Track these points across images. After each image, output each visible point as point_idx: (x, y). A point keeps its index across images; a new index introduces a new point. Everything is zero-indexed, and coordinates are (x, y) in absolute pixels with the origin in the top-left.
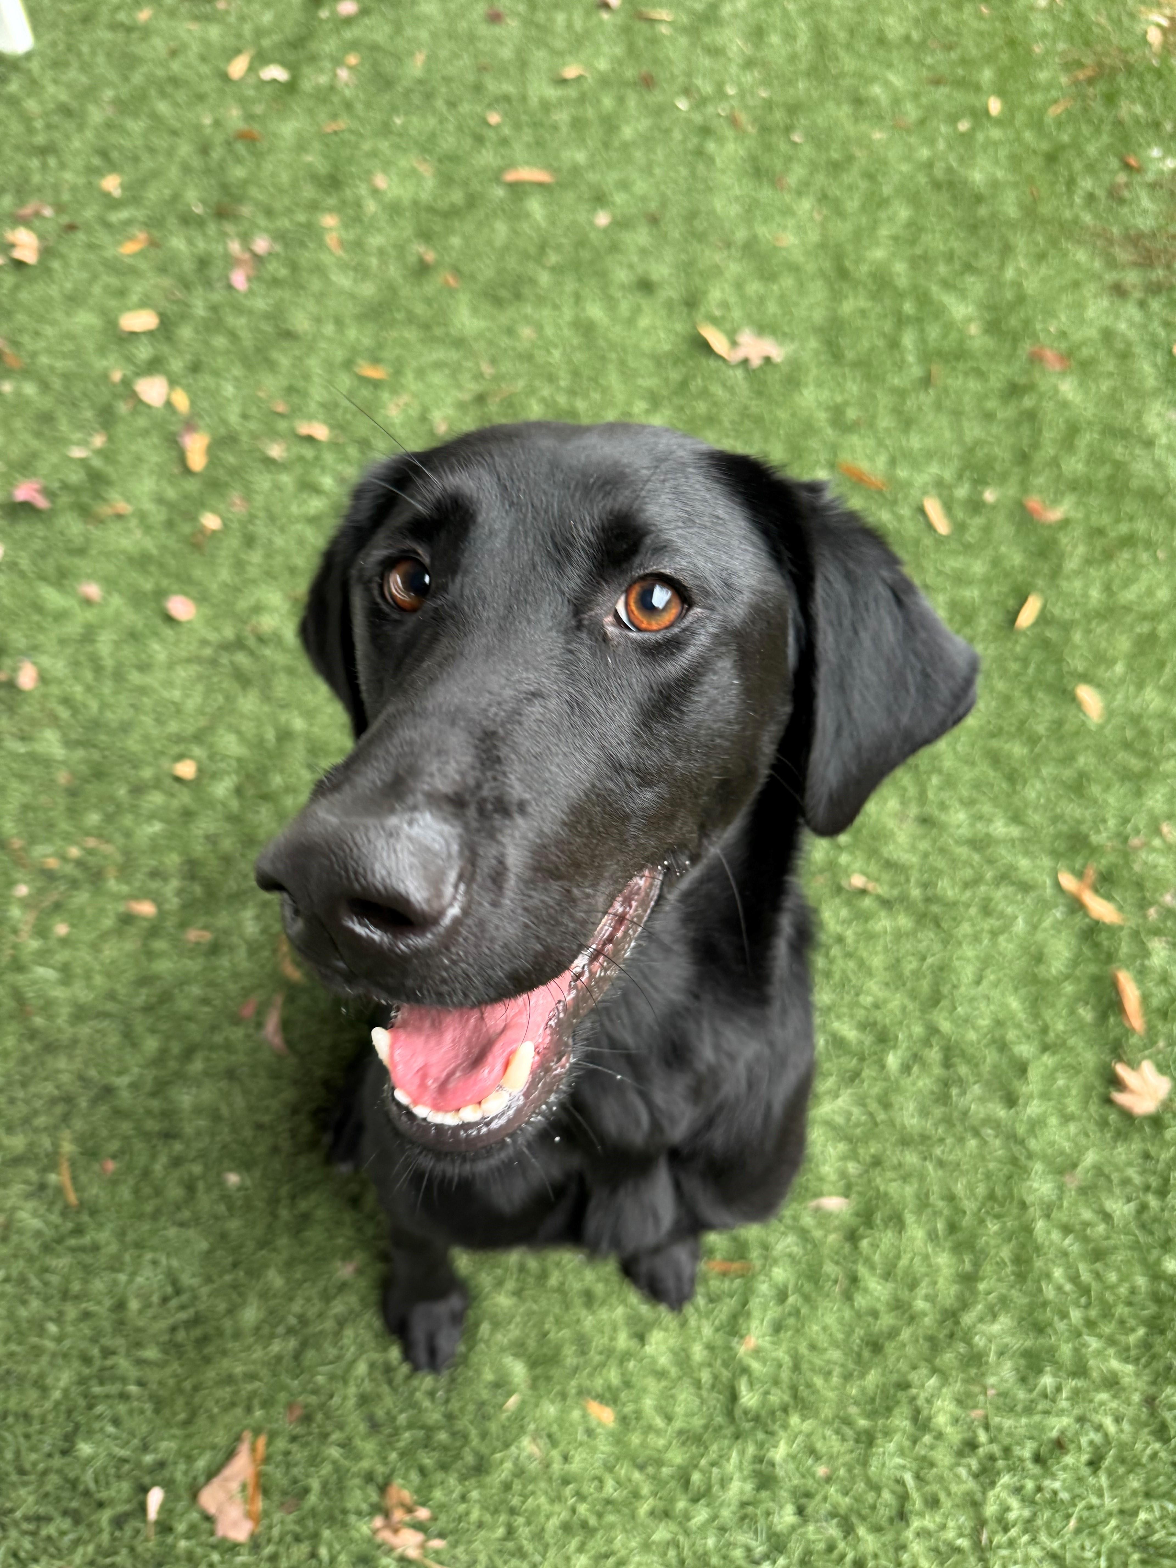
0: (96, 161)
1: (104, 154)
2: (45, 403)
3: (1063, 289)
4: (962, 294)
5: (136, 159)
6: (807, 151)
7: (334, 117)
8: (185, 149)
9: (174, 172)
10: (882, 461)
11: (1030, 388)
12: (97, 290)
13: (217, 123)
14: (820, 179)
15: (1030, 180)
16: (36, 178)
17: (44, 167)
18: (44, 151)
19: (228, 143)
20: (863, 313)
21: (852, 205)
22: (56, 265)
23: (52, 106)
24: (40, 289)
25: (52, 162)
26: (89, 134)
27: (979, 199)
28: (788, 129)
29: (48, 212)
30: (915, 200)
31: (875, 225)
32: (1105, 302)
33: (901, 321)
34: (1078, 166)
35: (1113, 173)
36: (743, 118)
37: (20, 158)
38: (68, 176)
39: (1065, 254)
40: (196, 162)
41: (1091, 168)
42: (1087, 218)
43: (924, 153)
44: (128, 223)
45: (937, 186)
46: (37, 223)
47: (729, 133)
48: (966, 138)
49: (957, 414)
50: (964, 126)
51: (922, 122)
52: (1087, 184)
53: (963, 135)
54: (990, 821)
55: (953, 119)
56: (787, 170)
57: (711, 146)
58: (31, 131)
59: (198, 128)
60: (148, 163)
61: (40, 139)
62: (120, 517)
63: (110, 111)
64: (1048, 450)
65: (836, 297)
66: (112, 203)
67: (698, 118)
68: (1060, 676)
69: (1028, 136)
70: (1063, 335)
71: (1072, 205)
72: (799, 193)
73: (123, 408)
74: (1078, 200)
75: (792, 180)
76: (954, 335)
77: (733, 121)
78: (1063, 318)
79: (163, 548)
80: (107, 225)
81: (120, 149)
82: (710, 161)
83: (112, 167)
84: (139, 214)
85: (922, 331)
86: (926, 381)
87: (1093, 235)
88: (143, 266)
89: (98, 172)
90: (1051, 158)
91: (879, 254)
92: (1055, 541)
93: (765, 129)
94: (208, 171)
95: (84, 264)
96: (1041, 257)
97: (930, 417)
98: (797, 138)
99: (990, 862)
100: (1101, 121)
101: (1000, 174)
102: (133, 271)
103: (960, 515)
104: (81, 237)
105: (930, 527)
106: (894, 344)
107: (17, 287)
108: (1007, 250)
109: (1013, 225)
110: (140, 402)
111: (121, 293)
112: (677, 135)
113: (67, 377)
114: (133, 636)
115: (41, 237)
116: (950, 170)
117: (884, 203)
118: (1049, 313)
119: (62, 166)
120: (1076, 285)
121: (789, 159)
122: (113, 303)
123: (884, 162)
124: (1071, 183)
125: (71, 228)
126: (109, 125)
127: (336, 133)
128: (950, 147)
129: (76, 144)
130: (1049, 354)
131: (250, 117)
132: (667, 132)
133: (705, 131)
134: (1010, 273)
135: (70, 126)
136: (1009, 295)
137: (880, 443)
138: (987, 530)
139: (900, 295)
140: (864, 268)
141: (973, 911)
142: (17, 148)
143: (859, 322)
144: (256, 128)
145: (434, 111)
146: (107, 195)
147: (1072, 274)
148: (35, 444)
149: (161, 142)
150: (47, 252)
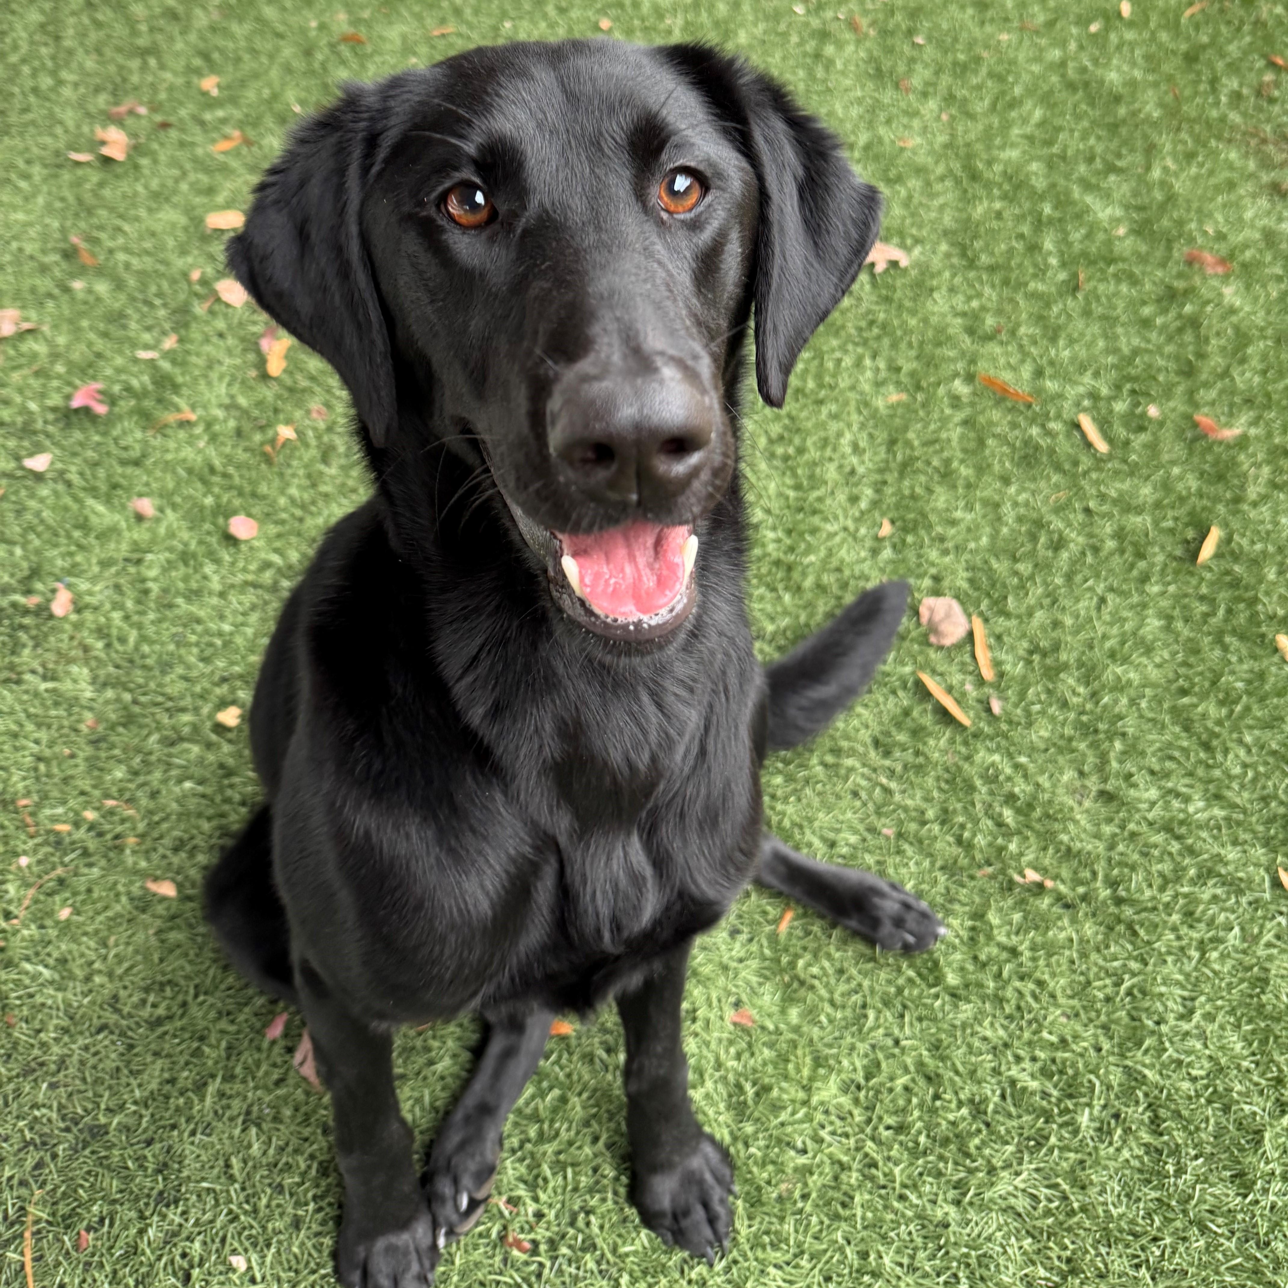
0: (197, 62)
1: (206, 56)
2: (118, 302)
3: (1217, 189)
4: (1107, 196)
5: (238, 60)
6: (930, 52)
7: (443, 21)
8: (288, 52)
9: (275, 73)
10: (1026, 372)
11: (1189, 293)
12: (184, 187)
13: (322, 27)
14: (946, 80)
15: (1170, 79)
16: (135, 79)
17: (144, 67)
18: (144, 53)
19: (332, 46)
20: (999, 215)
21: (980, 107)
22: (144, 162)
23: (158, 10)
24: (125, 186)
25: (152, 62)
26: (193, 37)
27: (1117, 99)
28: (910, 33)
29: (143, 111)
30: (1047, 100)
31: (1006, 126)
32: (1263, 202)
33: (1039, 224)
34: (1220, 65)
35: (1260, 72)
36: (864, 22)
37: (120, 59)
38: (168, 76)
39: (1215, 153)
40: (299, 64)
41: (1233, 68)
42: (1235, 117)
43: (1056, 54)
44: (224, 121)
45: (1071, 86)
46: (129, 121)
47: (848, 36)
48: (1099, 40)
49: (1109, 320)
50: (1094, 28)
51: (1050, 24)
52: (1232, 83)
53: (1095, 36)
54: (1187, 799)
55: (1083, 21)
56: (910, 71)
57: (829, 50)
58: (134, 33)
59: (304, 31)
60: (249, 64)
61: (142, 42)
62: (185, 424)
63: (215, 16)
64: (1217, 361)
65: (967, 199)
66: (210, 103)
67: (815, 23)
68: (1253, 619)
69: (1164, 36)
70: (1221, 237)
71: (1217, 103)
72: (925, 95)
73: (200, 309)
74: (1224, 99)
75: (916, 82)
76: (1101, 236)
77: (852, 26)
78: (1220, 218)
79: (229, 459)
80: (202, 123)
81: (222, 51)
82: (829, 64)
83: (213, 67)
84: (237, 114)
85: (1066, 233)
86: (1073, 287)
87: (1244, 134)
88: (234, 164)
89: (198, 72)
90: (1191, 58)
91: (1013, 154)
92: (1233, 463)
93: (884, 33)
94: (310, 73)
95: (174, 163)
96: (1190, 156)
97: (1080, 324)
98: (920, 40)
99: (1191, 851)
100: (1242, 23)
101: (1138, 74)
102: (225, 169)
103: (1121, 432)
104: (173, 134)
105: (1089, 445)
106: (1033, 248)
107: (101, 184)
108: (1151, 150)
109: (1155, 124)
110: (218, 300)
111: (210, 191)
112: (794, 39)
113: (142, 275)
114: (185, 557)
115: (133, 135)
116: (1083, 70)
117: (1014, 104)
118: (1203, 215)
119: (162, 66)
120: (1231, 185)
121: (912, 60)
122: (198, 200)
123: (1013, 62)
124: (1214, 82)
125: (165, 126)
126: (213, 29)
127: (443, 36)
128: (1081, 47)
129: (179, 46)
130: (1208, 257)
131: (356, 22)
132: (785, 35)
133: (824, 35)
134: (1156, 173)
135: (175, 30)
136: (1158, 195)
137: (1025, 354)
138: (1153, 448)
139: (1038, 197)
140: (998, 168)
141: (1176, 918)
142: (119, 50)
143: (995, 224)
144: (363, 32)
145: (545, 16)
146: (205, 94)
147: (1225, 175)
148: (100, 344)
149: (264, 45)
150: (137, 150)
